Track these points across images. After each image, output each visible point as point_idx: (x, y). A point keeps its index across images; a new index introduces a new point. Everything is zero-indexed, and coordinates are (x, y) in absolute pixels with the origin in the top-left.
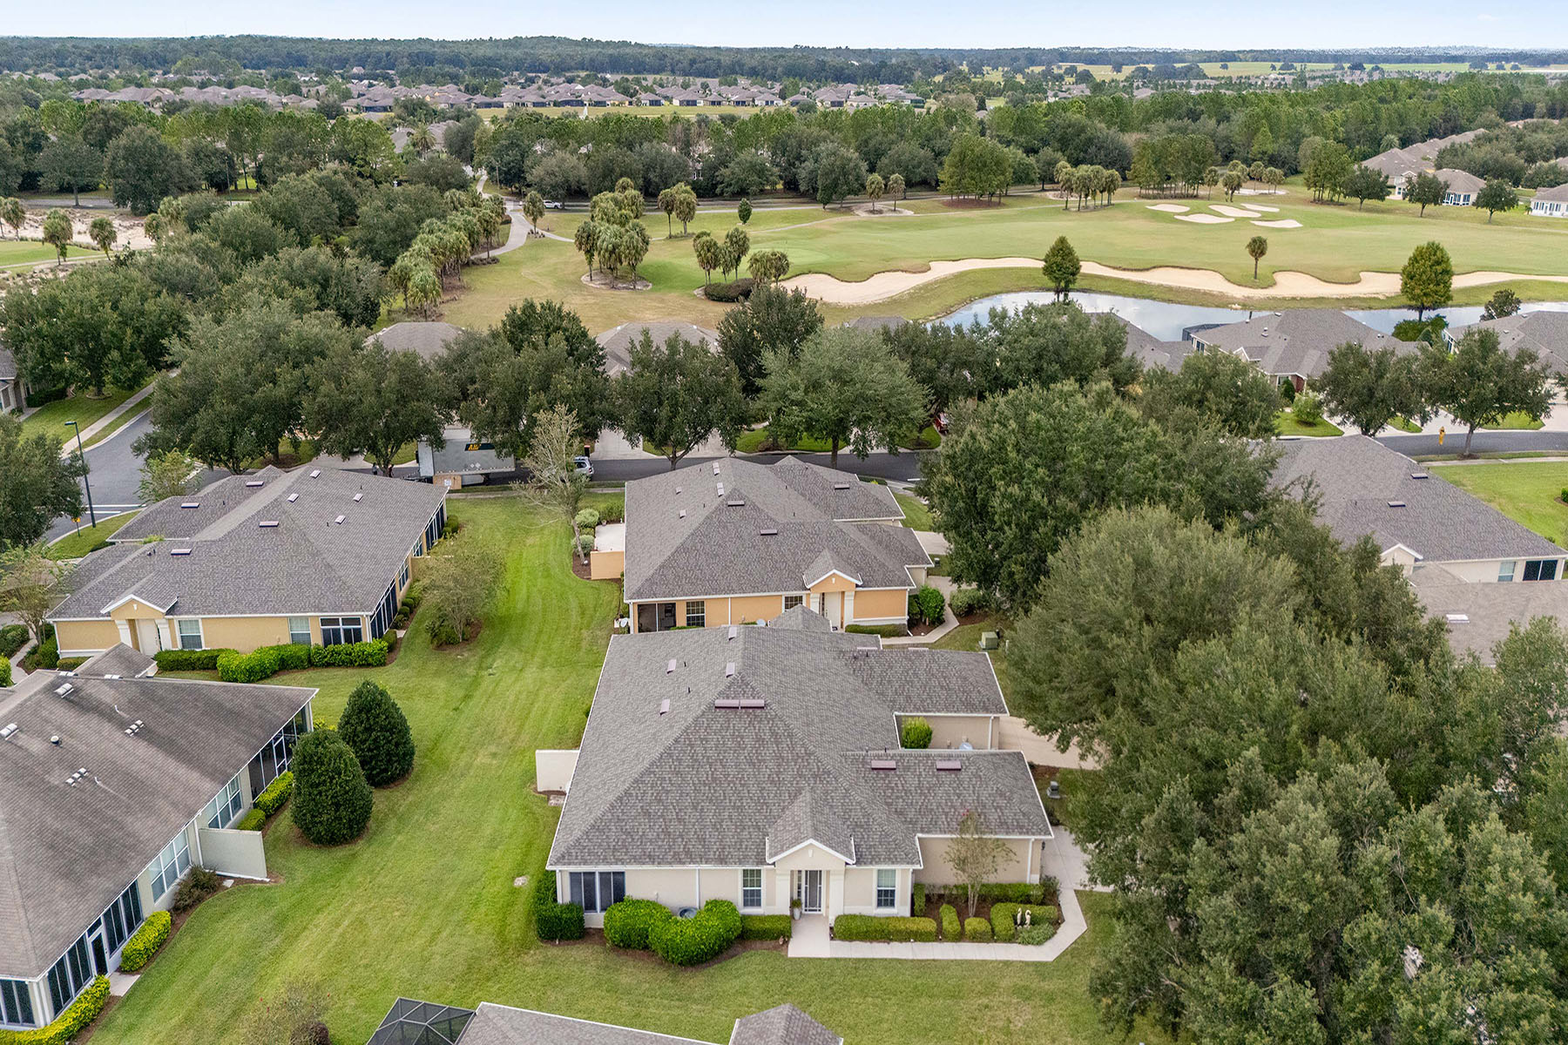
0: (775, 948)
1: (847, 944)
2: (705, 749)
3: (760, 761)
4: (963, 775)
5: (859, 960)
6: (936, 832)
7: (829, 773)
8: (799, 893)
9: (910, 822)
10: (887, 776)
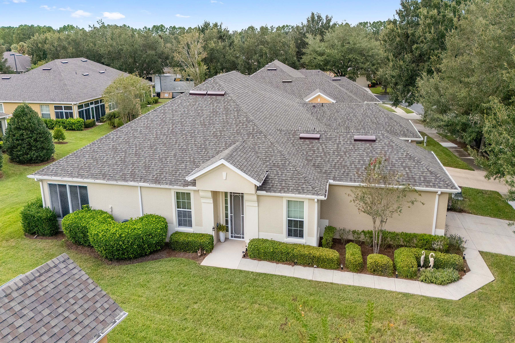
0: (193, 258)
1: (256, 262)
2: (173, 116)
3: (210, 124)
4: (377, 145)
5: (260, 274)
6: (346, 181)
7: (261, 132)
8: (227, 221)
9: (325, 173)
10: (312, 143)
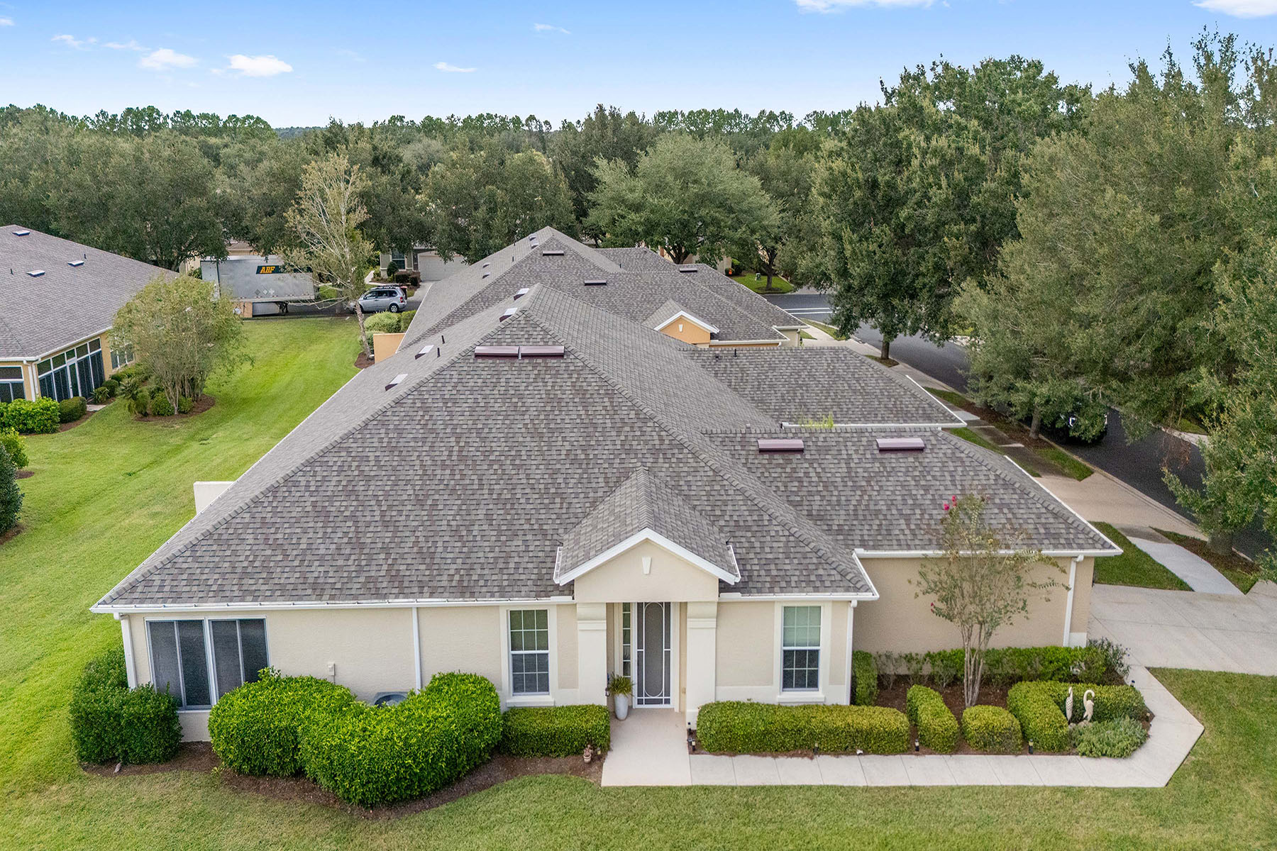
0: (575, 771)
1: (724, 759)
2: (451, 414)
3: (552, 431)
4: (928, 458)
5: (754, 790)
6: (891, 547)
7: (681, 446)
8: (626, 666)
9: (840, 531)
10: (789, 461)
